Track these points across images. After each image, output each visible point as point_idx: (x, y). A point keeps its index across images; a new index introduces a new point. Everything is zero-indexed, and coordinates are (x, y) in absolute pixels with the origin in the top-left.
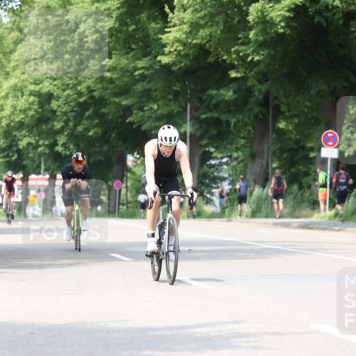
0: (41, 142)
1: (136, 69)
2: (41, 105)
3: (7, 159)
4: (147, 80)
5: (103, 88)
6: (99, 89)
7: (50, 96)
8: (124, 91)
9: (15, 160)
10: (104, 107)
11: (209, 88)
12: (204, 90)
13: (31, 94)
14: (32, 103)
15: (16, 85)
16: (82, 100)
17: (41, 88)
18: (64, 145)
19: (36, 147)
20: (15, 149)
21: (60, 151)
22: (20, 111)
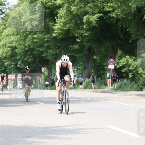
0: (12, 63)
1: (45, 38)
2: (12, 50)
4: (48, 42)
5: (33, 45)
6: (32, 45)
7: (15, 48)
8: (41, 46)
9: (4, 70)
10: (34, 52)
11: (70, 45)
12: (68, 46)
13: (9, 47)
14: (9, 50)
15: (3, 44)
16: (26, 49)
17: (12, 45)
18: (20, 64)
19: (11, 65)
20: (3, 66)
21: (19, 66)
22: (5, 53)
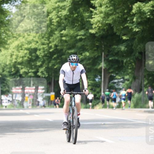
1: (77, 35)
4: (83, 41)
11: (113, 45)
12: (110, 46)
13: (26, 49)
14: (26, 54)
15: (18, 45)
17: (31, 47)
18: (42, 72)
20: (18, 74)
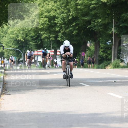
0: (51, 36)
1: (91, 4)
3: (36, 43)
4: (96, 9)
5: (77, 13)
7: (54, 17)
9: (40, 43)
11: (123, 13)
14: (46, 21)
15: (39, 13)
16: (70, 18)
18: (61, 37)
19: (49, 38)
20: (39, 39)
21: (59, 40)
22: (41, 24)
